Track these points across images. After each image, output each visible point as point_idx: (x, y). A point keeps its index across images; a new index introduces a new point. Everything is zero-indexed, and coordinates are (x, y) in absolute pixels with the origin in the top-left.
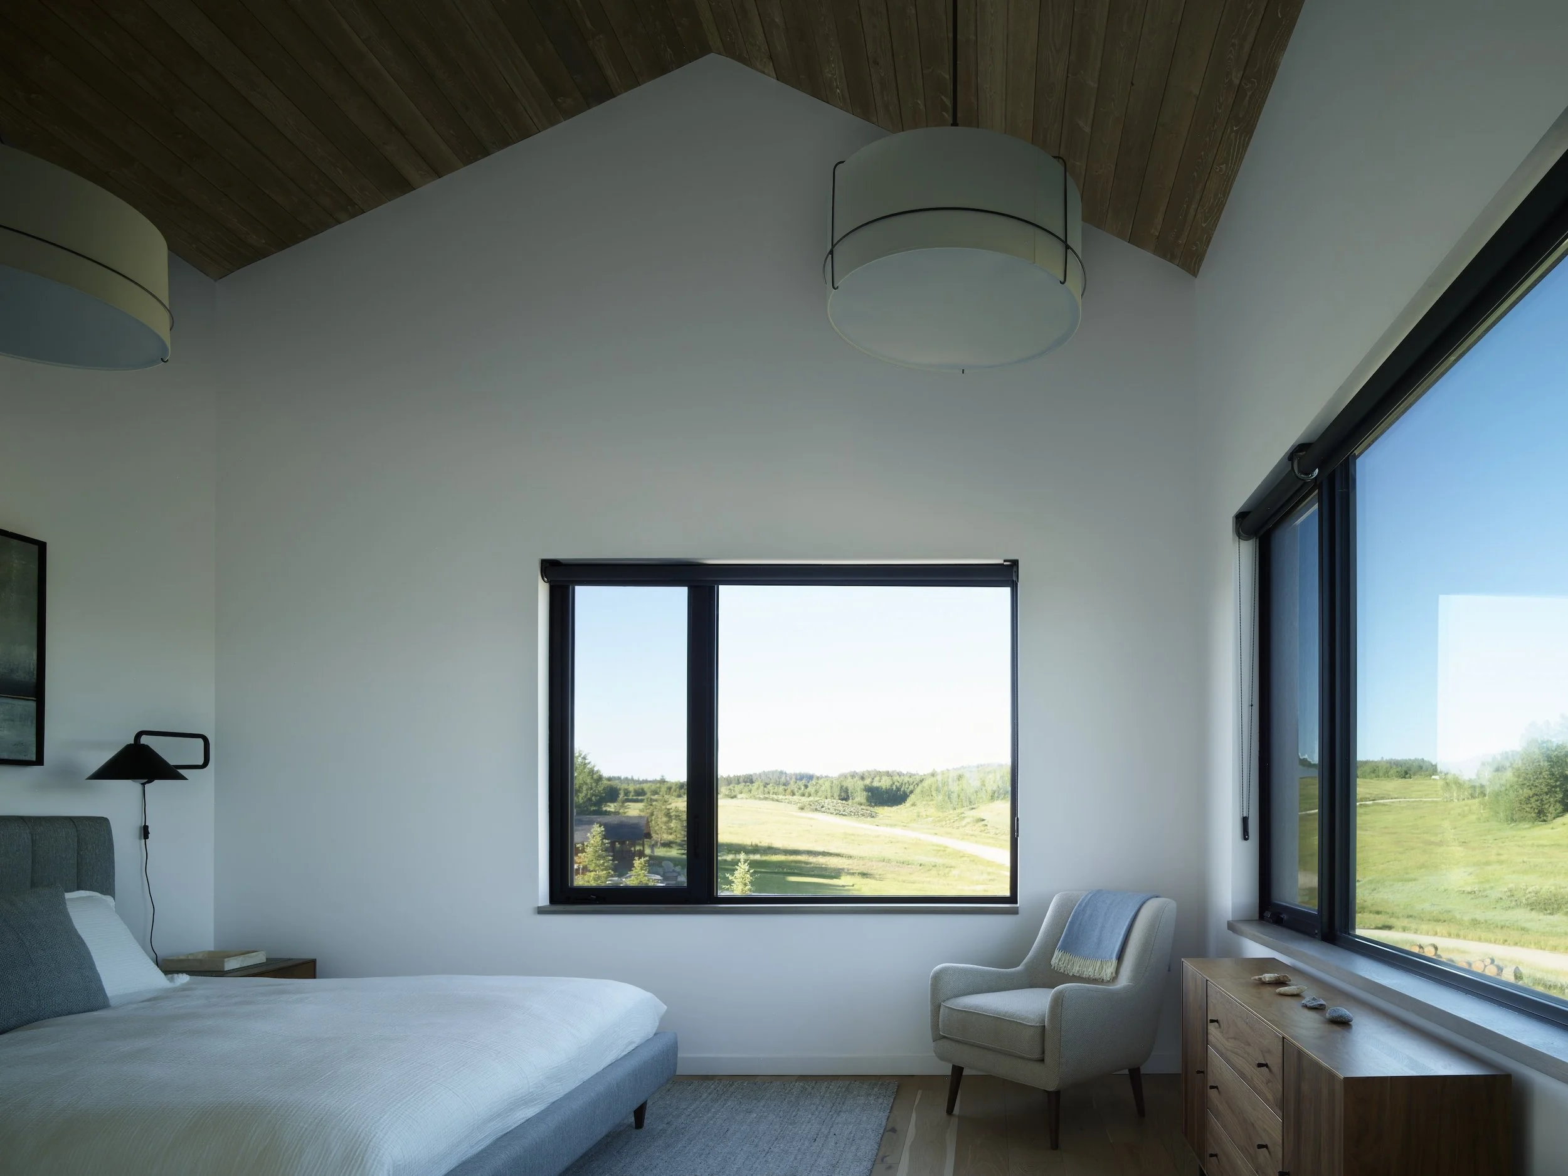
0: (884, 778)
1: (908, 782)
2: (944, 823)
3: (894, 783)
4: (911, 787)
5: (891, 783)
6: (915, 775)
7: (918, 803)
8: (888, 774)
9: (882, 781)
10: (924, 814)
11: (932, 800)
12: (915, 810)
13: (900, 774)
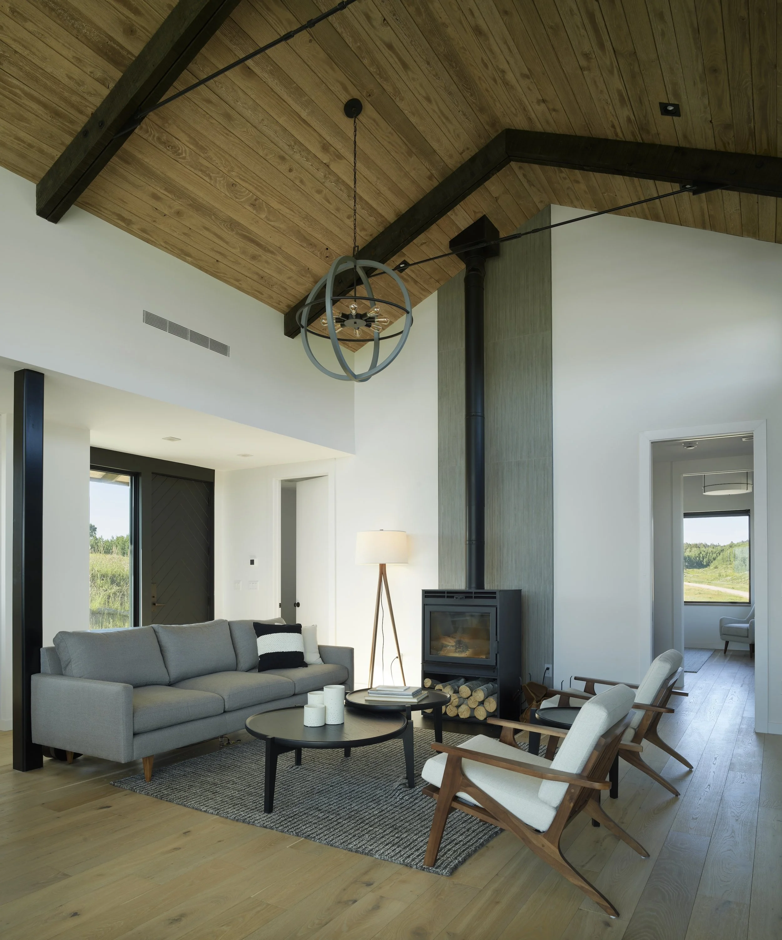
0: (694, 549)
1: (712, 551)
2: (740, 580)
3: (701, 553)
4: (715, 555)
5: (699, 552)
6: (716, 546)
7: (719, 567)
8: (697, 546)
9: (692, 551)
10: (724, 574)
11: (730, 564)
12: (717, 571)
13: (706, 546)
